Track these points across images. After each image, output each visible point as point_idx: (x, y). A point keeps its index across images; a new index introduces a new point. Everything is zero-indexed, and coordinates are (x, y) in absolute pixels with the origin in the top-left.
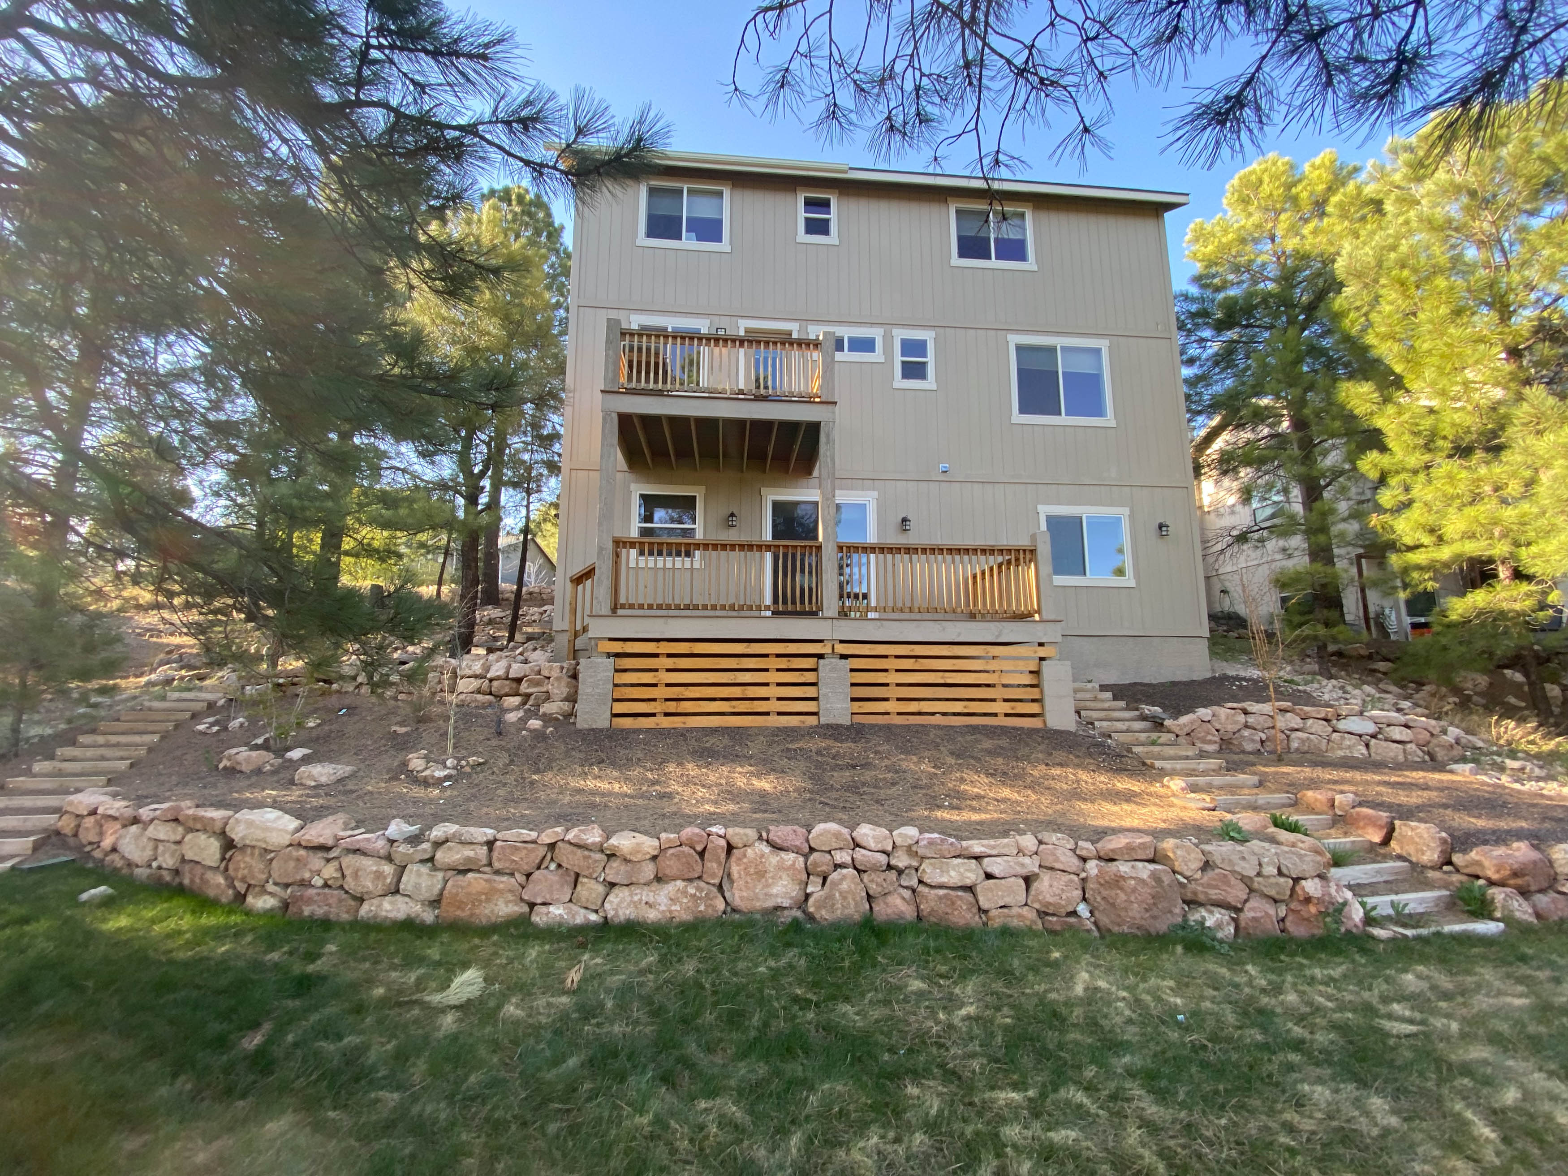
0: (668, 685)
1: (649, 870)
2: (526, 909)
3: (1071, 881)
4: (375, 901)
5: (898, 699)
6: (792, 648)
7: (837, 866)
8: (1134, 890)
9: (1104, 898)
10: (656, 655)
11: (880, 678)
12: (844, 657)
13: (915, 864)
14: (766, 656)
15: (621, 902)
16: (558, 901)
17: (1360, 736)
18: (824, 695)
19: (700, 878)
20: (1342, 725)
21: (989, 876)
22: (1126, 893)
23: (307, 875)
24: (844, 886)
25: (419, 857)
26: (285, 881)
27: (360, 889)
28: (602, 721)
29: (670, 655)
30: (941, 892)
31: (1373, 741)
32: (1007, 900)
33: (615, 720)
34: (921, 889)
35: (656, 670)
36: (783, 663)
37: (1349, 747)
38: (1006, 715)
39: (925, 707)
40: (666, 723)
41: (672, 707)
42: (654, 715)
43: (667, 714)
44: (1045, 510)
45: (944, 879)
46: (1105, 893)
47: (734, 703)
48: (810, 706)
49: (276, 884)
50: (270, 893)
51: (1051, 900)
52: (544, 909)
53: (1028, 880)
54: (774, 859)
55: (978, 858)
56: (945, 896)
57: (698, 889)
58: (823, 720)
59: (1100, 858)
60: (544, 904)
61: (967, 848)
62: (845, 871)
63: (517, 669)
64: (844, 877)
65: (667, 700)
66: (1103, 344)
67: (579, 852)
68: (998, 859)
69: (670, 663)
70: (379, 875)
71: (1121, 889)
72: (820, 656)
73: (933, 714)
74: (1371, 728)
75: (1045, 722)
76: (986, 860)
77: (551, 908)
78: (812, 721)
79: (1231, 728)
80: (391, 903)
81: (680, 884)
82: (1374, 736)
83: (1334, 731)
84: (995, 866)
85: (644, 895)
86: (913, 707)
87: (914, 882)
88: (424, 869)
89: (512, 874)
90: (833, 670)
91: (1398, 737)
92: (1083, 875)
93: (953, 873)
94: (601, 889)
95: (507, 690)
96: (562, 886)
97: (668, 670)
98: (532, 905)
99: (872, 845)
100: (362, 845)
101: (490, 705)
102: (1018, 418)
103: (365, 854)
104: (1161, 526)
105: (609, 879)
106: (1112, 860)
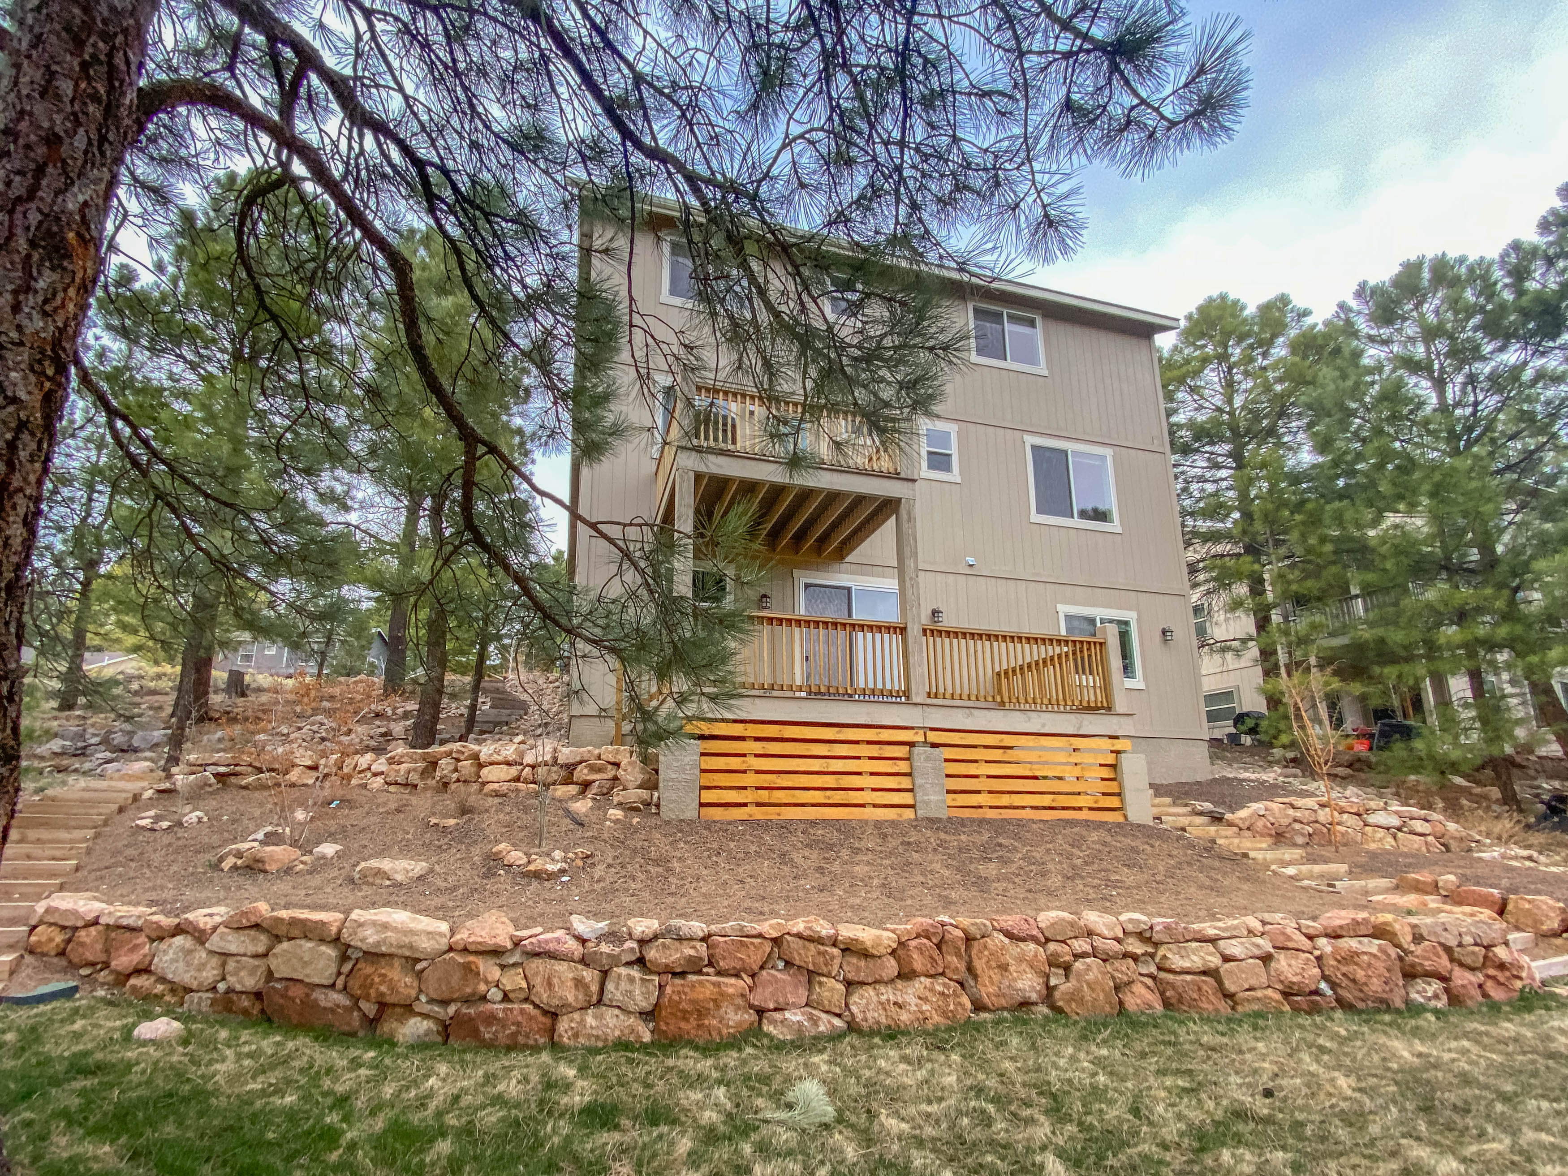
0: (757, 772)
1: (891, 967)
2: (753, 1016)
3: (1308, 959)
4: (576, 1016)
5: (990, 792)
6: (885, 735)
7: (1077, 956)
8: (1369, 965)
9: (1344, 975)
10: (742, 739)
11: (972, 769)
12: (934, 745)
13: (1151, 950)
14: (857, 742)
15: (868, 1004)
16: (795, 1006)
17: (1388, 829)
18: (921, 786)
19: (943, 974)
20: (1372, 819)
21: (1227, 959)
22: (1362, 968)
23: (482, 987)
24: (1091, 976)
25: (625, 958)
26: (446, 996)
27: (554, 1002)
28: (691, 812)
29: (757, 739)
30: (1189, 978)
31: (1400, 834)
32: (1253, 982)
33: (704, 810)
34: (1162, 975)
35: (744, 755)
36: (874, 751)
37: (1381, 840)
38: (1091, 809)
39: (1017, 800)
40: (759, 813)
41: (764, 796)
42: (745, 805)
43: (758, 805)
44: (1063, 609)
45: (1187, 964)
46: (1344, 969)
47: (828, 793)
48: (907, 799)
49: (431, 1001)
50: (420, 1014)
51: (1295, 979)
52: (778, 1016)
53: (1266, 959)
54: (1015, 949)
55: (1213, 941)
56: (1192, 981)
57: (945, 985)
58: (921, 813)
59: (1327, 935)
60: (776, 1010)
61: (1200, 931)
62: (1088, 960)
63: (567, 754)
64: (1089, 968)
65: (757, 788)
66: (1108, 452)
67: (812, 946)
68: (1233, 941)
69: (758, 747)
70: (579, 983)
71: (1356, 964)
72: (911, 744)
73: (1023, 808)
74: (1395, 822)
75: (1125, 817)
76: (1221, 943)
77: (787, 1014)
78: (909, 814)
79: (1285, 821)
80: (595, 1017)
81: (927, 981)
82: (1399, 829)
83: (1366, 825)
84: (1234, 948)
85: (888, 994)
86: (1005, 800)
87: (1153, 969)
88: (635, 972)
89: (737, 976)
90: (928, 759)
91: (1419, 829)
92: (1317, 953)
93: (1195, 958)
94: (841, 987)
95: (555, 777)
96: (796, 987)
97: (756, 756)
98: (761, 1012)
99: (1106, 933)
100: (552, 946)
101: (537, 794)
102: (1035, 517)
103: (555, 958)
104: (1164, 632)
105: (850, 976)
106: (1339, 937)
